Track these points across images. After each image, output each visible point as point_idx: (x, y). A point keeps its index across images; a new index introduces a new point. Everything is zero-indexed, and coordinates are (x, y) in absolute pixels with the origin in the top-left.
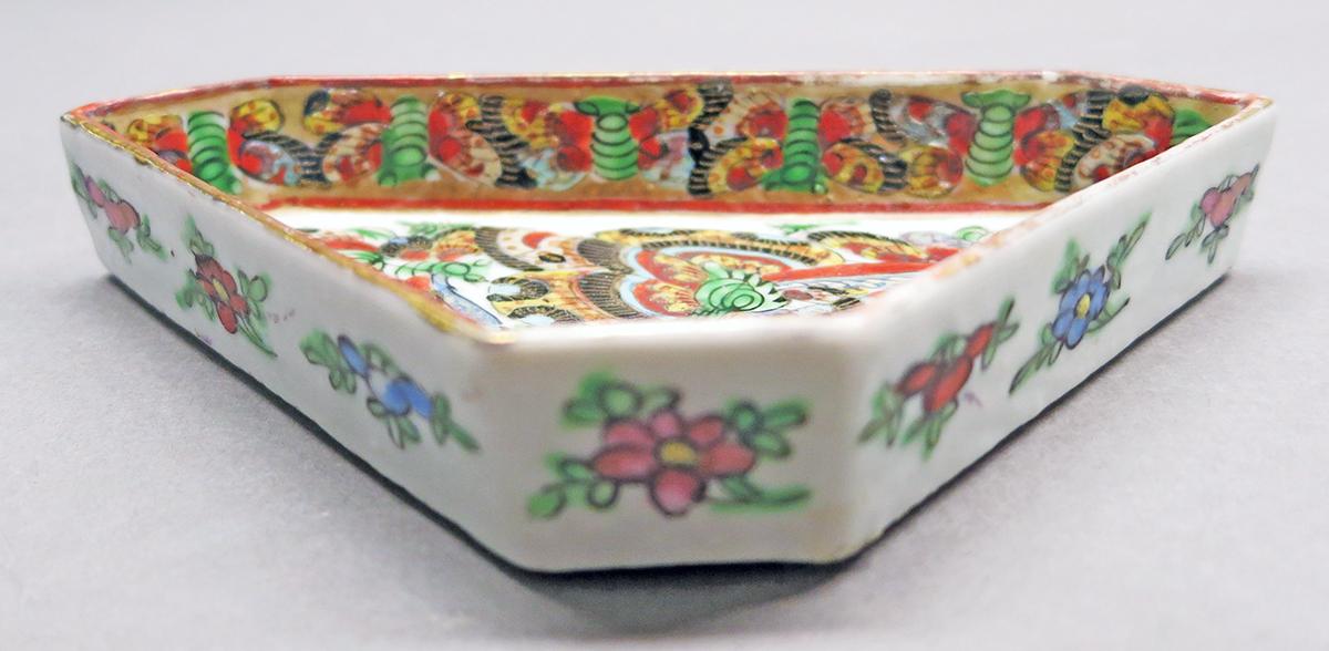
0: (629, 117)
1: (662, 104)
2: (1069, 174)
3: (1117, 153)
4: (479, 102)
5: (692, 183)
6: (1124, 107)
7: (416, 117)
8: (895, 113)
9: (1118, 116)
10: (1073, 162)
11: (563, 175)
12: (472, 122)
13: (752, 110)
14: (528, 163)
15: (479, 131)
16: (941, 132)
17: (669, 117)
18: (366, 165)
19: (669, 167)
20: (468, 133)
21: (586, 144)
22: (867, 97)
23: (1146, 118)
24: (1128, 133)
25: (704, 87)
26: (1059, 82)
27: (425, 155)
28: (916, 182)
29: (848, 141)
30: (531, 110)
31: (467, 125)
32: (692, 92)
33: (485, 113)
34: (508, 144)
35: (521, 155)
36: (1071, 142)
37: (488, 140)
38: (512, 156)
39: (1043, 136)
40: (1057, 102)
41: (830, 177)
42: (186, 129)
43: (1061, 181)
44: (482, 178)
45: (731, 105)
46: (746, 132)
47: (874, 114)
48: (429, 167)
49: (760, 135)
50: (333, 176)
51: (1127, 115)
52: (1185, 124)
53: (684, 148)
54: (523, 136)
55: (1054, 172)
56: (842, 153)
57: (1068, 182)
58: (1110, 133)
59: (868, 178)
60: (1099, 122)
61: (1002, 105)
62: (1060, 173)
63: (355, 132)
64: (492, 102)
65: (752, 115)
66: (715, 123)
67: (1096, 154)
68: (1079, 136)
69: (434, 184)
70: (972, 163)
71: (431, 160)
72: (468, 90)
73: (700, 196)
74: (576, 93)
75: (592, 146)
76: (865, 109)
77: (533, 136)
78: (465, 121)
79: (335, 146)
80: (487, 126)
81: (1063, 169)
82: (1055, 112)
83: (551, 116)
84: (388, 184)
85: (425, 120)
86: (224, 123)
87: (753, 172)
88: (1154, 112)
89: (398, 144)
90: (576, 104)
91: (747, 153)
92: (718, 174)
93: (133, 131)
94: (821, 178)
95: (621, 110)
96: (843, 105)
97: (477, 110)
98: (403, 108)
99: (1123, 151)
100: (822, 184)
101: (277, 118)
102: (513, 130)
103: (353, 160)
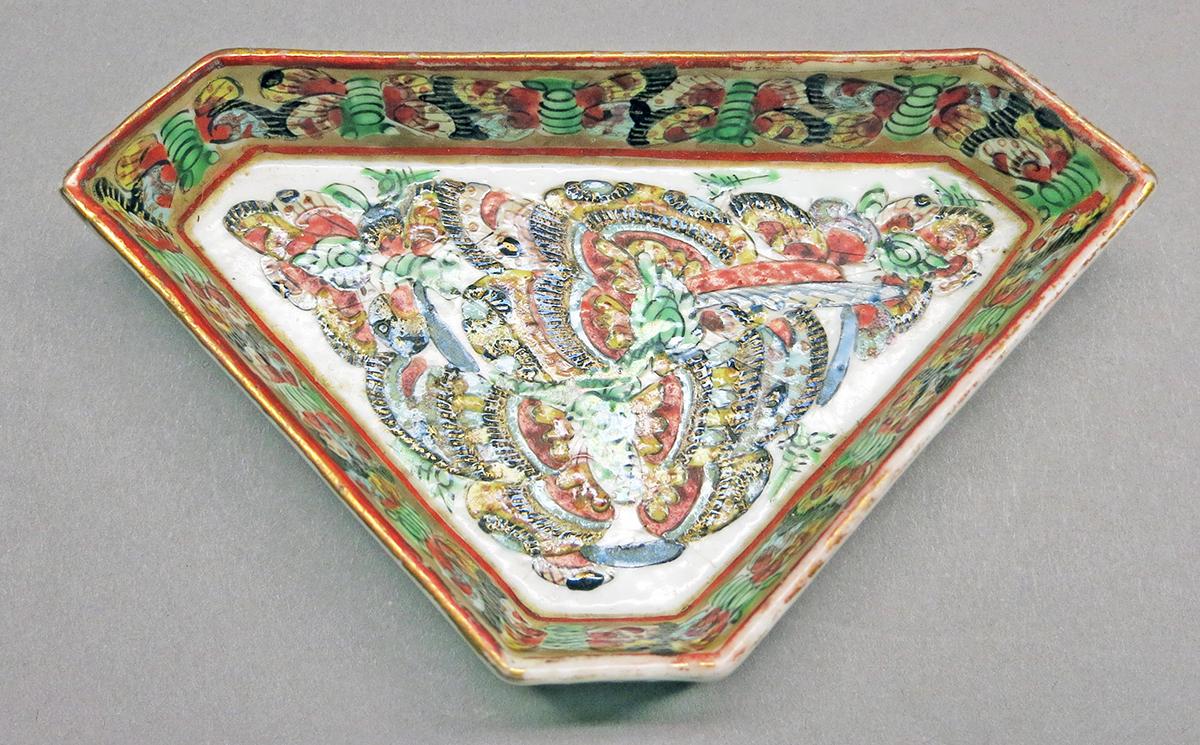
0: (575, 92)
1: (607, 83)
2: (976, 146)
3: (1019, 154)
4: (431, 80)
5: (631, 136)
6: (1037, 124)
7: (371, 91)
8: (828, 90)
9: (1029, 127)
10: (982, 139)
11: (512, 131)
12: (425, 96)
13: (692, 89)
14: (481, 122)
15: (432, 102)
16: (868, 103)
17: (612, 92)
18: (327, 123)
19: (611, 126)
20: (422, 103)
21: (534, 110)
22: (804, 79)
23: (1051, 142)
24: (1032, 143)
25: (648, 72)
26: (990, 70)
27: (383, 118)
28: (836, 138)
29: (781, 109)
30: (482, 87)
31: (420, 97)
32: (637, 75)
33: (435, 89)
34: (459, 110)
35: (472, 117)
36: (984, 123)
37: (442, 108)
38: (465, 118)
39: (962, 108)
40: (983, 87)
41: (759, 134)
42: (161, 140)
43: (966, 147)
44: (437, 133)
45: (674, 84)
46: (685, 102)
47: (807, 92)
48: (389, 125)
49: (699, 105)
50: (299, 131)
51: (1036, 131)
52: (1080, 164)
53: (626, 113)
54: (475, 104)
55: (964, 138)
56: (773, 118)
57: (973, 151)
58: (1018, 136)
59: (793, 135)
60: (1013, 122)
61: (931, 85)
62: (967, 139)
63: (313, 100)
64: (441, 81)
65: (693, 92)
66: (658, 97)
67: (1002, 143)
68: (992, 122)
69: (393, 137)
70: (890, 124)
71: (387, 120)
72: (420, 72)
73: (638, 145)
74: (524, 75)
75: (539, 112)
76: (801, 88)
77: (484, 105)
78: (418, 95)
79: (296, 110)
80: (439, 98)
81: (970, 139)
82: (979, 95)
83: (500, 91)
84: (350, 136)
85: (380, 93)
86: (191, 115)
87: (688, 131)
88: (1058, 142)
89: (356, 109)
90: (524, 82)
91: (685, 117)
92: (657, 132)
93: (120, 170)
94: (751, 134)
95: (568, 87)
96: (781, 84)
97: (429, 87)
98: (358, 84)
99: (1024, 154)
100: (751, 139)
101: (235, 89)
102: (465, 100)
103: (315, 121)
